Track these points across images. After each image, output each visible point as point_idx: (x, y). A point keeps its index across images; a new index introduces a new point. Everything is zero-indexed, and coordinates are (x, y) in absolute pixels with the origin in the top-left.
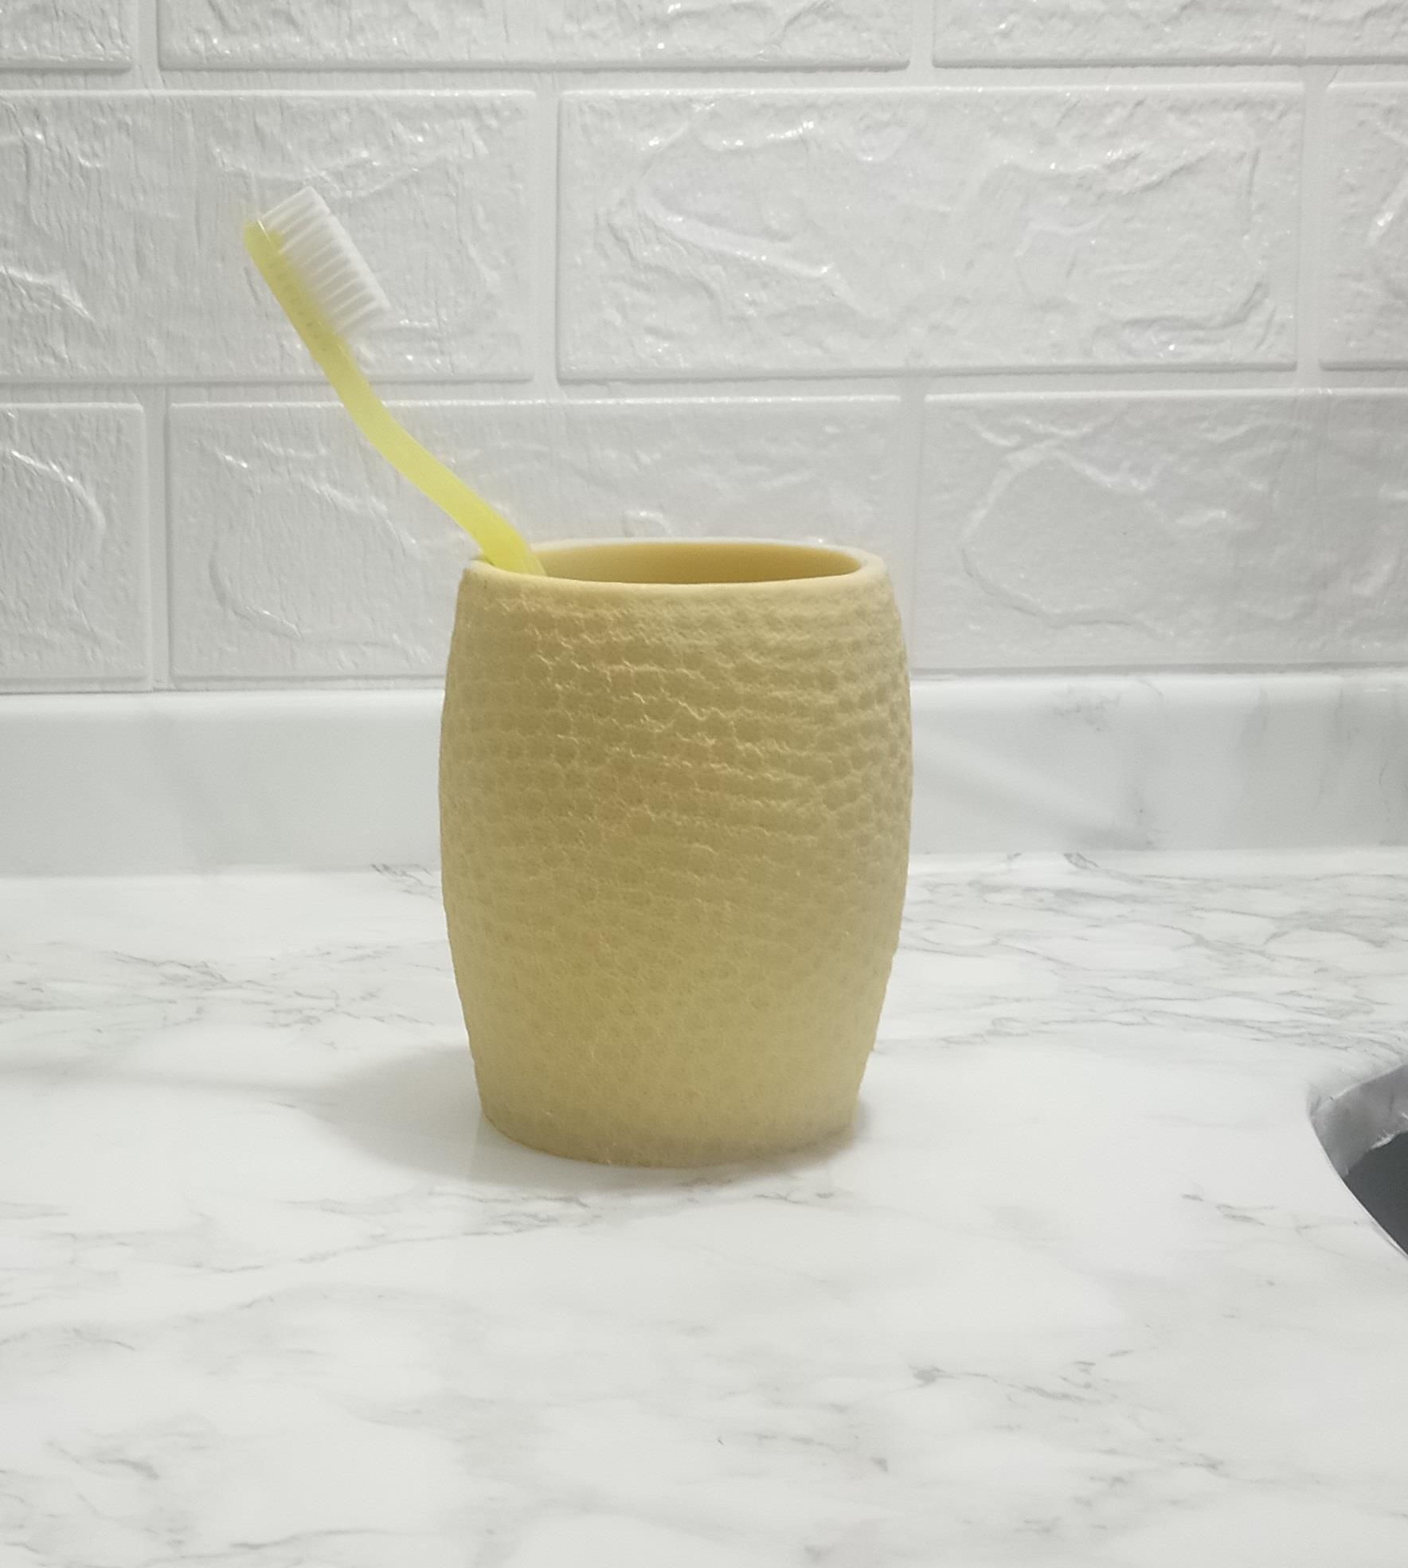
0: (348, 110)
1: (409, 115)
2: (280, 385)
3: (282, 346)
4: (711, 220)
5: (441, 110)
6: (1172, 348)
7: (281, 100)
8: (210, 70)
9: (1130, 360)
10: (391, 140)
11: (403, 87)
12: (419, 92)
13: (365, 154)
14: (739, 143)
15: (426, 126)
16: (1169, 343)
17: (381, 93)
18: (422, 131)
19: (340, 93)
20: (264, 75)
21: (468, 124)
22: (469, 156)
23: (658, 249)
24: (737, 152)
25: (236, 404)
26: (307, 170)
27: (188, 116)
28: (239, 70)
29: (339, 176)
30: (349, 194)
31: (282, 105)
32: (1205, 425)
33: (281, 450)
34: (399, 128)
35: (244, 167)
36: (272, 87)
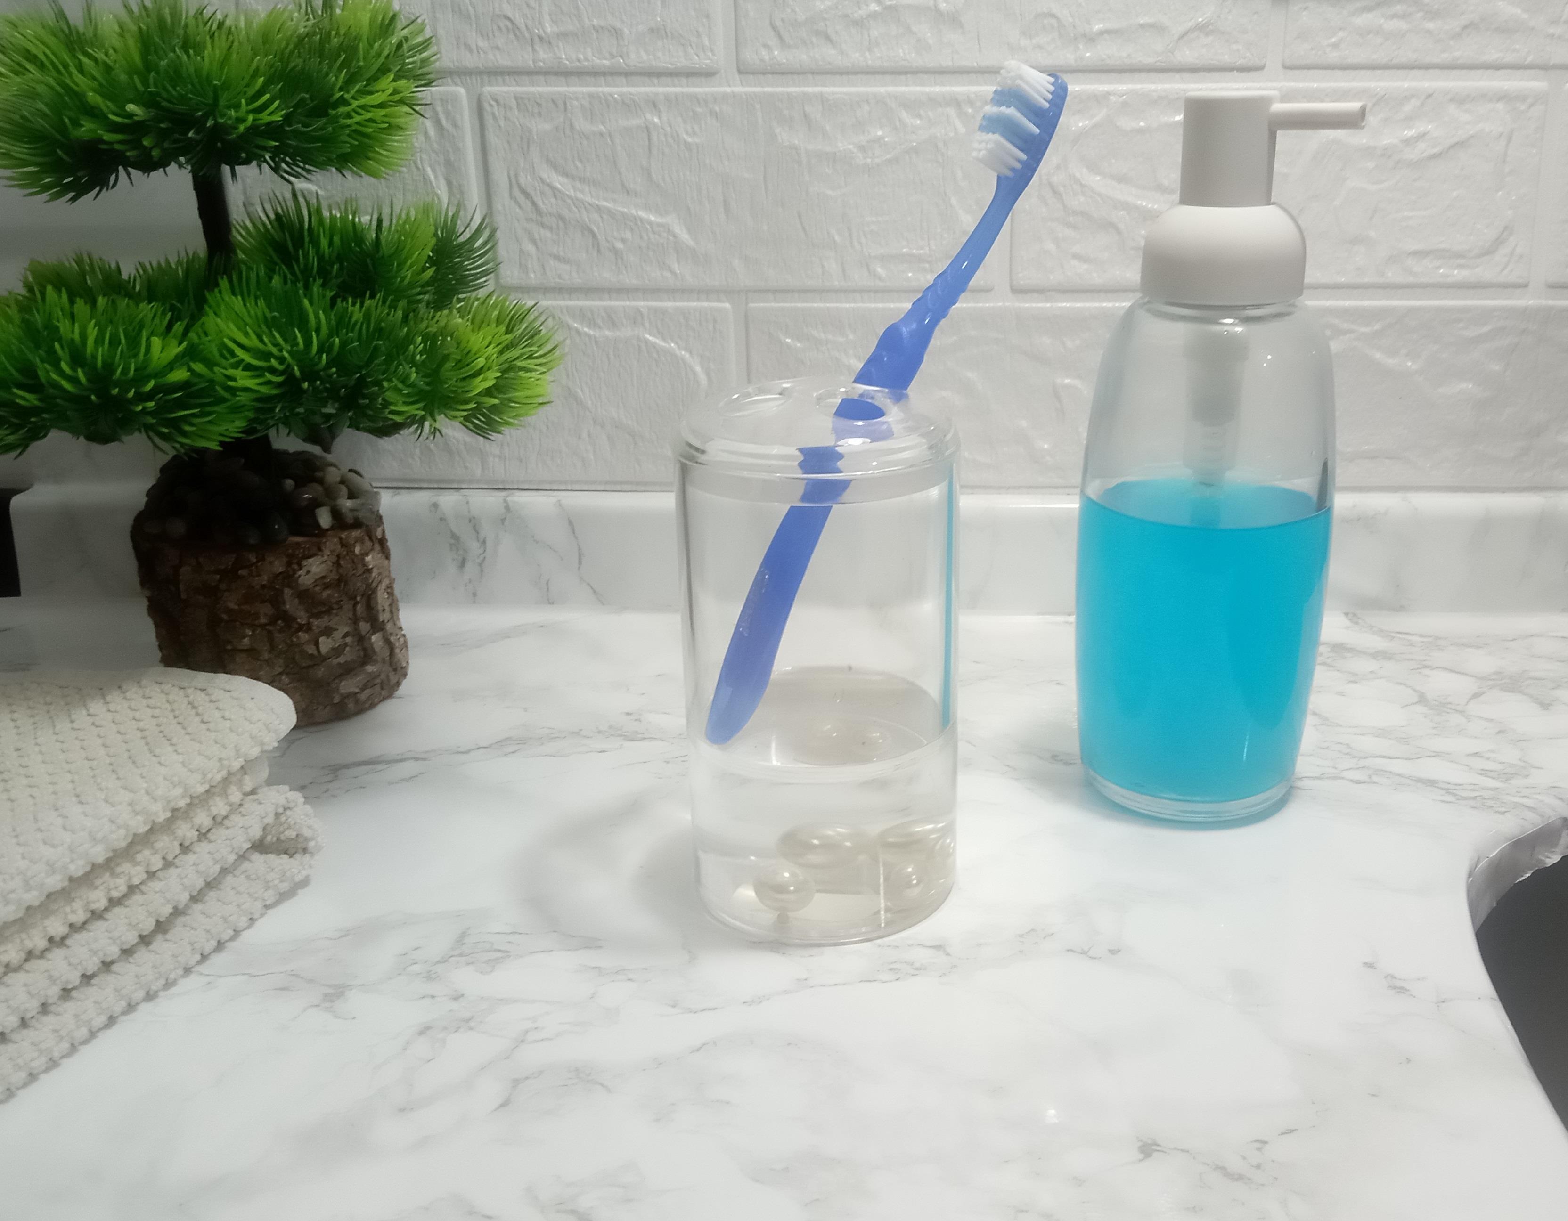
0: (868, 102)
1: (911, 105)
2: (823, 292)
3: (823, 266)
4: (1121, 179)
5: (933, 101)
6: (1441, 271)
7: (821, 94)
8: (773, 73)
9: (1411, 279)
10: (898, 123)
11: (906, 85)
12: (918, 89)
13: (880, 133)
14: (1142, 124)
15: (922, 112)
16: (1439, 268)
17: (891, 89)
18: (919, 116)
19: (862, 89)
20: (810, 76)
21: (951, 111)
22: (952, 134)
23: (1082, 199)
24: (1141, 131)
25: (793, 305)
26: (840, 144)
27: (758, 106)
28: (792, 73)
29: (862, 148)
30: (869, 160)
31: (822, 99)
32: (1461, 325)
33: (822, 335)
34: (904, 115)
35: (796, 142)
36: (816, 85)
